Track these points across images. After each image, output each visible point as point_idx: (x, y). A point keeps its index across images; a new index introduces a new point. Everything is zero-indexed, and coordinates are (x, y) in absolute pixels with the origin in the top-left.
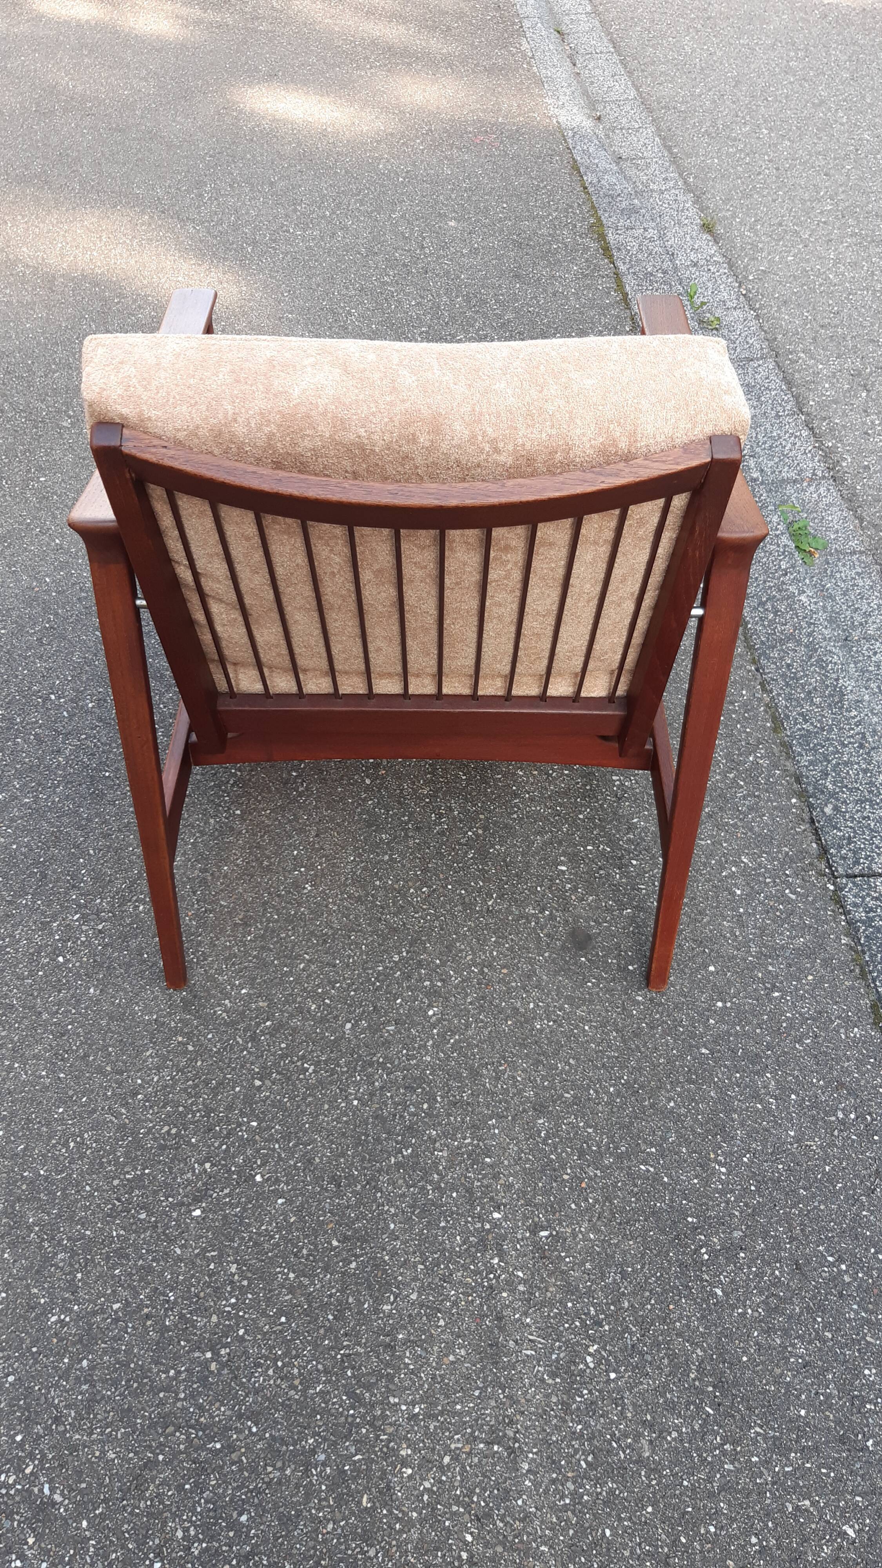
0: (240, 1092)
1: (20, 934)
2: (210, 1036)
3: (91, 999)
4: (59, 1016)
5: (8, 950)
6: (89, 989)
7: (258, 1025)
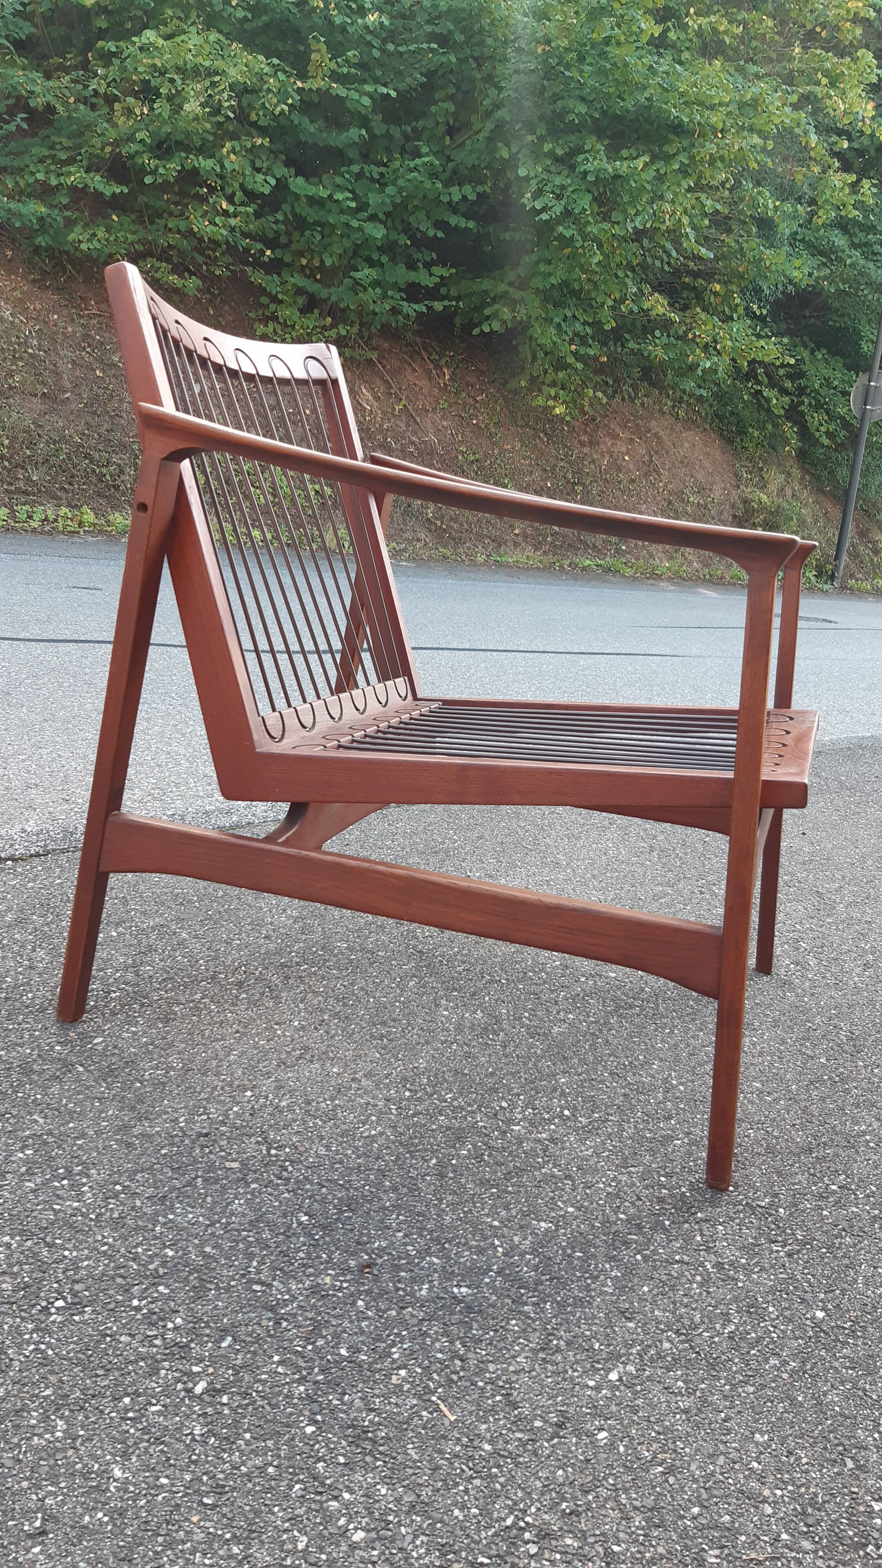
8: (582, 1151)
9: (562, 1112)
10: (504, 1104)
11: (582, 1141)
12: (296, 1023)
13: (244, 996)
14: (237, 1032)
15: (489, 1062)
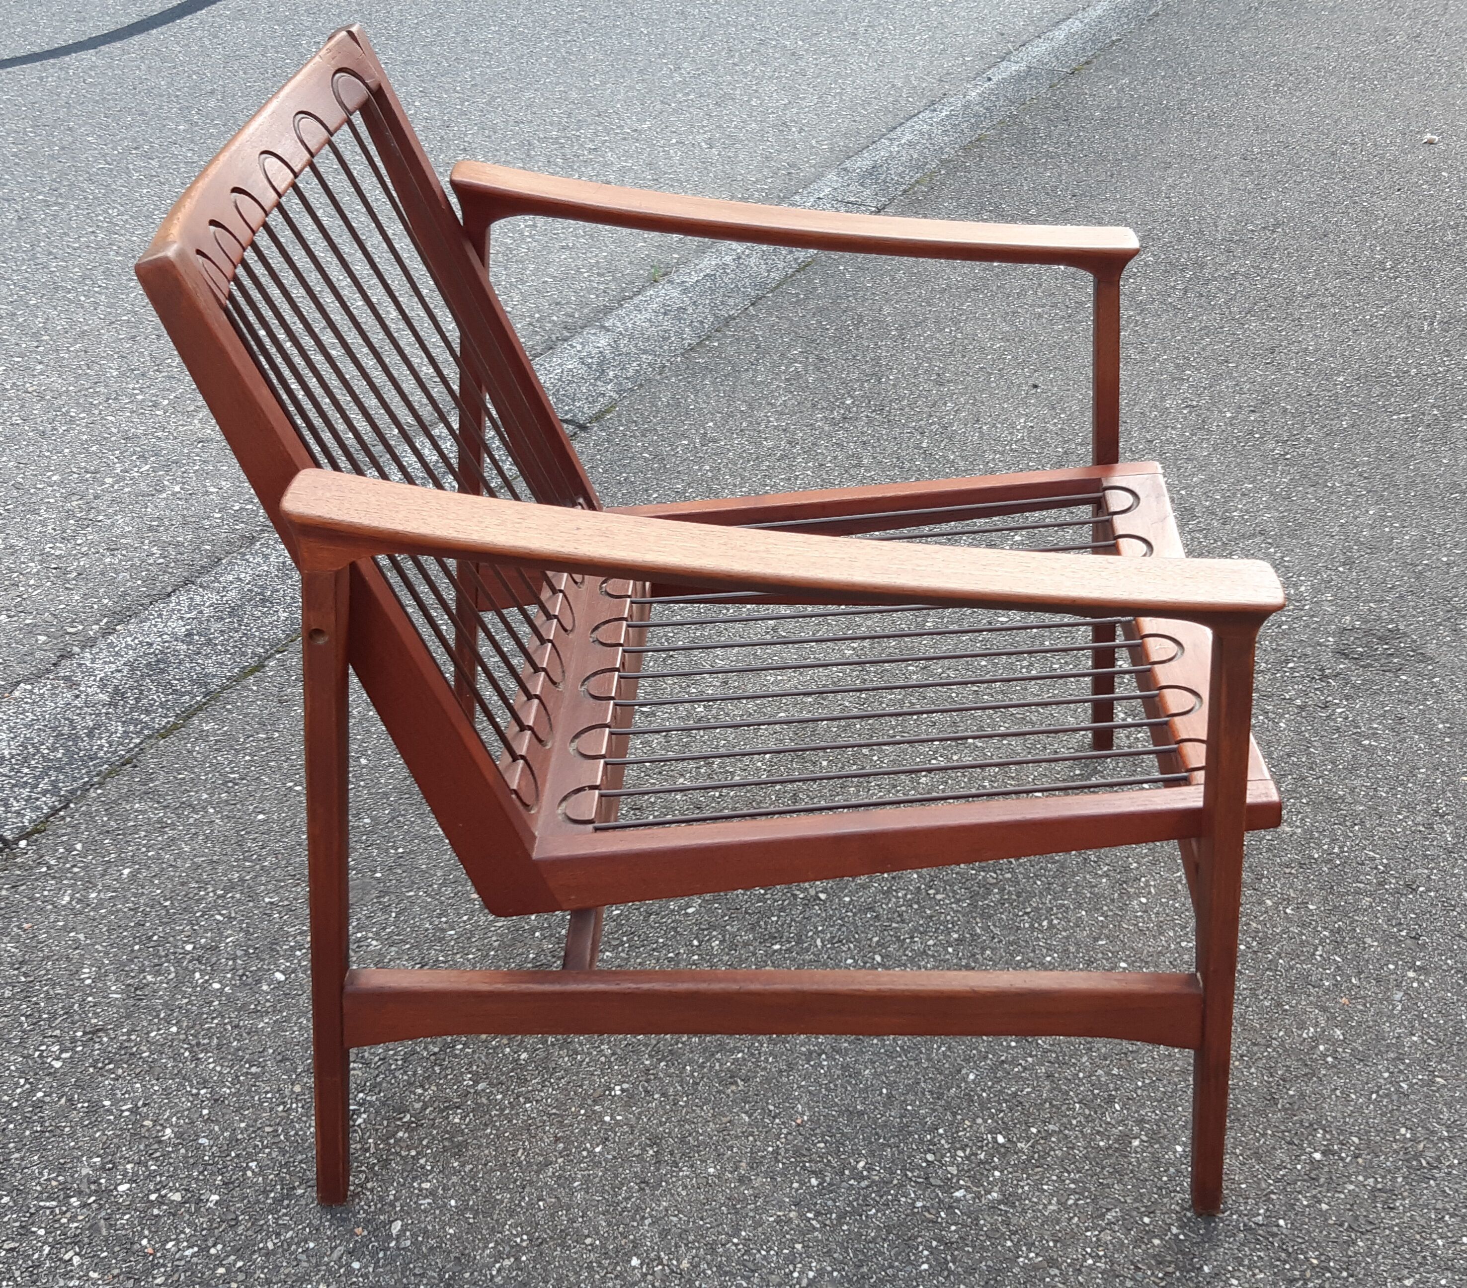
0: (846, 896)
1: (1050, 1203)
2: (850, 961)
3: (977, 1067)
4: (1023, 1062)
5: (1072, 1186)
6: (973, 1081)
7: (789, 950)
8: (1045, 1206)
9: (995, 1140)
10: (930, 1157)
11: (1037, 1186)
12: (617, 1091)
13: (524, 1056)
14: (557, 1140)
15: (876, 1075)
